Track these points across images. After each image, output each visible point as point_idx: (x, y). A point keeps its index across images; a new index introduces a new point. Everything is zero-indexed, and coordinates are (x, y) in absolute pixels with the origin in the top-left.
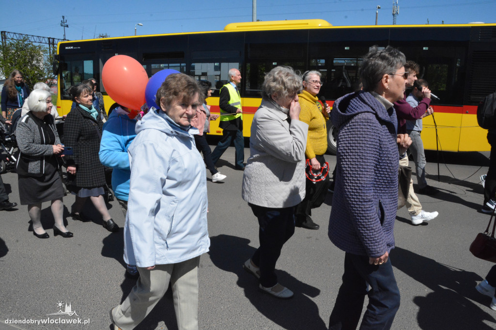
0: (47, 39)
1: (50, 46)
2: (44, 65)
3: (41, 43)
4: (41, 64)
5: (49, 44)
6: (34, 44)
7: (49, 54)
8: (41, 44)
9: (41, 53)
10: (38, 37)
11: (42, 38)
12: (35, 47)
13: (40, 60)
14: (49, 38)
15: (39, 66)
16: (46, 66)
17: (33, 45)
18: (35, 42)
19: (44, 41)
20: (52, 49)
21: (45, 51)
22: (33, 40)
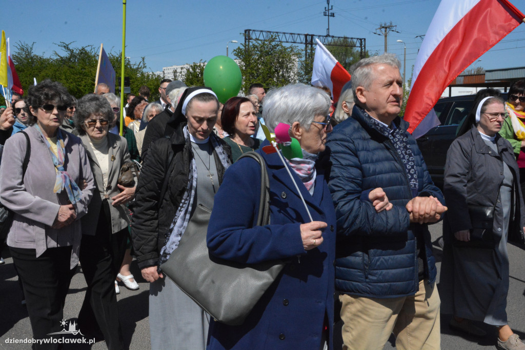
0: (303, 37)
1: (306, 47)
2: (295, 75)
3: (294, 42)
4: (292, 74)
5: (306, 44)
6: (284, 44)
7: (304, 59)
8: (294, 44)
9: (293, 58)
10: (291, 34)
11: (296, 36)
12: (285, 49)
13: (291, 69)
14: (306, 36)
15: (289, 77)
16: (298, 76)
17: (282, 46)
18: (287, 42)
19: (298, 41)
20: (309, 51)
21: (298, 55)
22: (284, 40)
